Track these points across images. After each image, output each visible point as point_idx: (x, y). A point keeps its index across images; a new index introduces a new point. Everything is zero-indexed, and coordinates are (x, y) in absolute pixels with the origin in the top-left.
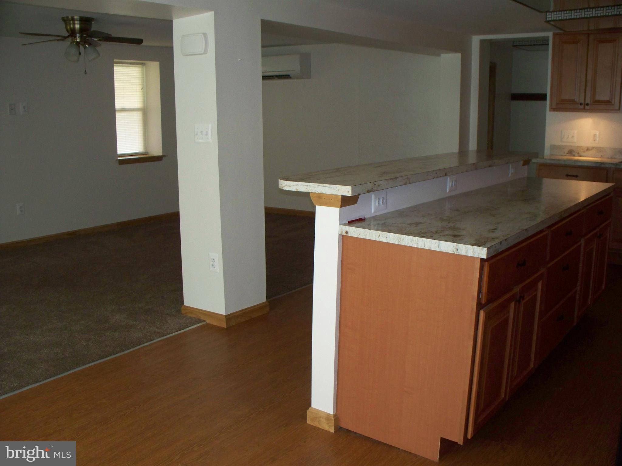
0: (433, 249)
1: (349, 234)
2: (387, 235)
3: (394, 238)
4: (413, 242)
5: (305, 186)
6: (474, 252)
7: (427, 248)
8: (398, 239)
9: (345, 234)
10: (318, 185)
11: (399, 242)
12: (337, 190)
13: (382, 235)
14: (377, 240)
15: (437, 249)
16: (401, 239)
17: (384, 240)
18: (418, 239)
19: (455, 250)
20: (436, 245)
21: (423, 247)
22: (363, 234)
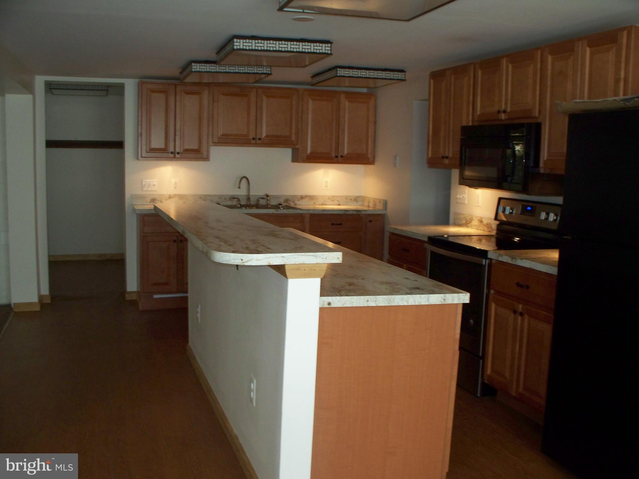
0: (423, 304)
1: (333, 305)
2: (376, 298)
3: (384, 300)
4: (403, 301)
5: (282, 258)
6: (459, 299)
7: (417, 304)
8: (388, 301)
9: (328, 306)
10: (299, 255)
11: (389, 303)
12: (324, 258)
13: (371, 299)
14: (366, 305)
15: (427, 303)
16: (392, 300)
17: (373, 304)
18: (408, 297)
19: (443, 301)
20: (426, 299)
21: (413, 304)
22: (349, 302)
